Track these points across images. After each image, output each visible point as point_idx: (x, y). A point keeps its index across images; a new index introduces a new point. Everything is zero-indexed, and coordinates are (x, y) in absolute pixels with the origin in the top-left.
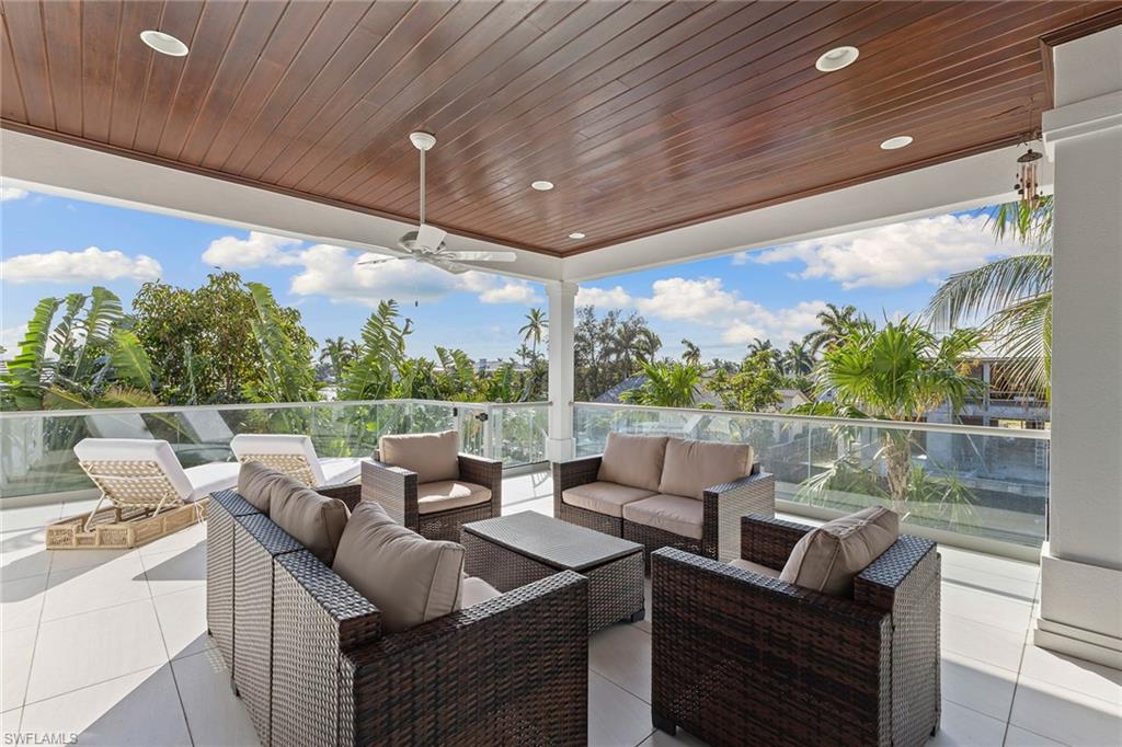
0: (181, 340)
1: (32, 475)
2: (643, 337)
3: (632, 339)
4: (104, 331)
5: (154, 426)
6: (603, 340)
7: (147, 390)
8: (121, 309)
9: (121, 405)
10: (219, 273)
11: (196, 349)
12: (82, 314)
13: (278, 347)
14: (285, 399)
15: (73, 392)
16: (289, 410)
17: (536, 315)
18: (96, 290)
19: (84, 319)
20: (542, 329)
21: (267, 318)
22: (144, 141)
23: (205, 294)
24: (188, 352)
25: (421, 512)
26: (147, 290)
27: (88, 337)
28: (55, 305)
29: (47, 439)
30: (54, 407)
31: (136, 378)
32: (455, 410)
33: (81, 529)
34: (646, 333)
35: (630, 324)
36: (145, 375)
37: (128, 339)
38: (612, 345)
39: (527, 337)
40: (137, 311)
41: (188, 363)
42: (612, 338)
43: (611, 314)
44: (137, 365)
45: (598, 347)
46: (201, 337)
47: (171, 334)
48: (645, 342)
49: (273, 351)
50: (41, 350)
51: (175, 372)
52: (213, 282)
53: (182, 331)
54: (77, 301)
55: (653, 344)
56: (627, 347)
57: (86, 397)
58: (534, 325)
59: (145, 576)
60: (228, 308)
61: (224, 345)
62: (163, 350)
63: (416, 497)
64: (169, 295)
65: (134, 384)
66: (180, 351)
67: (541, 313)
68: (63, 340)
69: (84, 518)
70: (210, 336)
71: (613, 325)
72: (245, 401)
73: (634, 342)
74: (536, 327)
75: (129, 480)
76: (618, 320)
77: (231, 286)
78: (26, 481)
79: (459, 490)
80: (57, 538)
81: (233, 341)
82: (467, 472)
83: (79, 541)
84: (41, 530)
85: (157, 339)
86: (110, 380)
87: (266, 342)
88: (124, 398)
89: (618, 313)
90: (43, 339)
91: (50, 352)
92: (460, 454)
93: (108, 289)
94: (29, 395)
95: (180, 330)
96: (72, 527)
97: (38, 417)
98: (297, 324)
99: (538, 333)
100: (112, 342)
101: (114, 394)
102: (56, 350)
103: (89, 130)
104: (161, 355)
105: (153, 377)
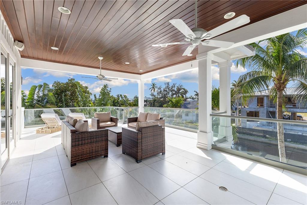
0: (62, 94)
1: (32, 122)
2: (183, 90)
3: (179, 91)
4: (46, 92)
5: (56, 112)
6: (171, 91)
7: (55, 105)
8: (49, 87)
9: (50, 108)
10: (70, 79)
11: (65, 95)
12: (42, 89)
13: (82, 95)
14: (83, 106)
15: (40, 105)
16: (84, 109)
17: (154, 85)
18: (44, 83)
19: (42, 90)
20: (155, 88)
21: (79, 89)
22: (53, 59)
23: (67, 84)
24: (63, 97)
25: (100, 126)
26: (55, 83)
27: (43, 94)
28: (36, 87)
29: (35, 116)
30: (37, 108)
31: (53, 102)
32: (118, 109)
33: (42, 130)
34: (184, 89)
35: (179, 87)
36: (54, 102)
37: (51, 94)
38: (174, 92)
39: (151, 91)
40: (53, 88)
41: (63, 99)
42: (174, 90)
43: (174, 84)
44: (53, 99)
45: (170, 93)
46: (66, 93)
47: (60, 93)
48: (184, 92)
49: (81, 96)
50: (33, 97)
51: (61, 101)
52: (69, 81)
53: (63, 92)
54: (41, 86)
55: (186, 92)
56: (179, 93)
57: (43, 106)
58: (153, 87)
59: (53, 137)
60: (72, 87)
61: (71, 95)
62: (58, 96)
63: (99, 124)
64: (60, 84)
65: (52, 104)
66: (62, 96)
67: (155, 84)
68: (38, 94)
69: (43, 128)
70: (69, 93)
71: (174, 87)
72: (75, 107)
73: (181, 91)
74: (154, 88)
75: (50, 121)
76: (176, 86)
77: (73, 82)
78: (31, 123)
79: (109, 123)
80: (38, 132)
81: (73, 94)
82: (112, 120)
83: (42, 132)
84: (35, 131)
85: (57, 94)
86: (48, 103)
87: (79, 94)
88: (50, 107)
89: (176, 84)
90: (34, 94)
91: (36, 97)
92: (111, 116)
93: (47, 83)
94: (32, 106)
95: (62, 91)
96: (41, 129)
97: (33, 110)
98: (87, 90)
99: (154, 90)
100: (48, 95)
101: (48, 106)
102: (37, 97)
103: (43, 58)
104: (58, 97)
105: (56, 102)
